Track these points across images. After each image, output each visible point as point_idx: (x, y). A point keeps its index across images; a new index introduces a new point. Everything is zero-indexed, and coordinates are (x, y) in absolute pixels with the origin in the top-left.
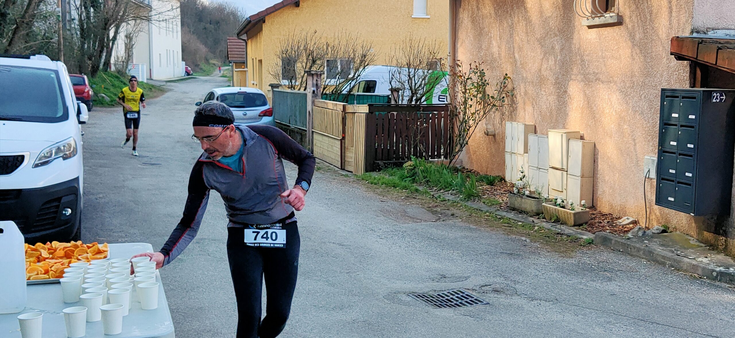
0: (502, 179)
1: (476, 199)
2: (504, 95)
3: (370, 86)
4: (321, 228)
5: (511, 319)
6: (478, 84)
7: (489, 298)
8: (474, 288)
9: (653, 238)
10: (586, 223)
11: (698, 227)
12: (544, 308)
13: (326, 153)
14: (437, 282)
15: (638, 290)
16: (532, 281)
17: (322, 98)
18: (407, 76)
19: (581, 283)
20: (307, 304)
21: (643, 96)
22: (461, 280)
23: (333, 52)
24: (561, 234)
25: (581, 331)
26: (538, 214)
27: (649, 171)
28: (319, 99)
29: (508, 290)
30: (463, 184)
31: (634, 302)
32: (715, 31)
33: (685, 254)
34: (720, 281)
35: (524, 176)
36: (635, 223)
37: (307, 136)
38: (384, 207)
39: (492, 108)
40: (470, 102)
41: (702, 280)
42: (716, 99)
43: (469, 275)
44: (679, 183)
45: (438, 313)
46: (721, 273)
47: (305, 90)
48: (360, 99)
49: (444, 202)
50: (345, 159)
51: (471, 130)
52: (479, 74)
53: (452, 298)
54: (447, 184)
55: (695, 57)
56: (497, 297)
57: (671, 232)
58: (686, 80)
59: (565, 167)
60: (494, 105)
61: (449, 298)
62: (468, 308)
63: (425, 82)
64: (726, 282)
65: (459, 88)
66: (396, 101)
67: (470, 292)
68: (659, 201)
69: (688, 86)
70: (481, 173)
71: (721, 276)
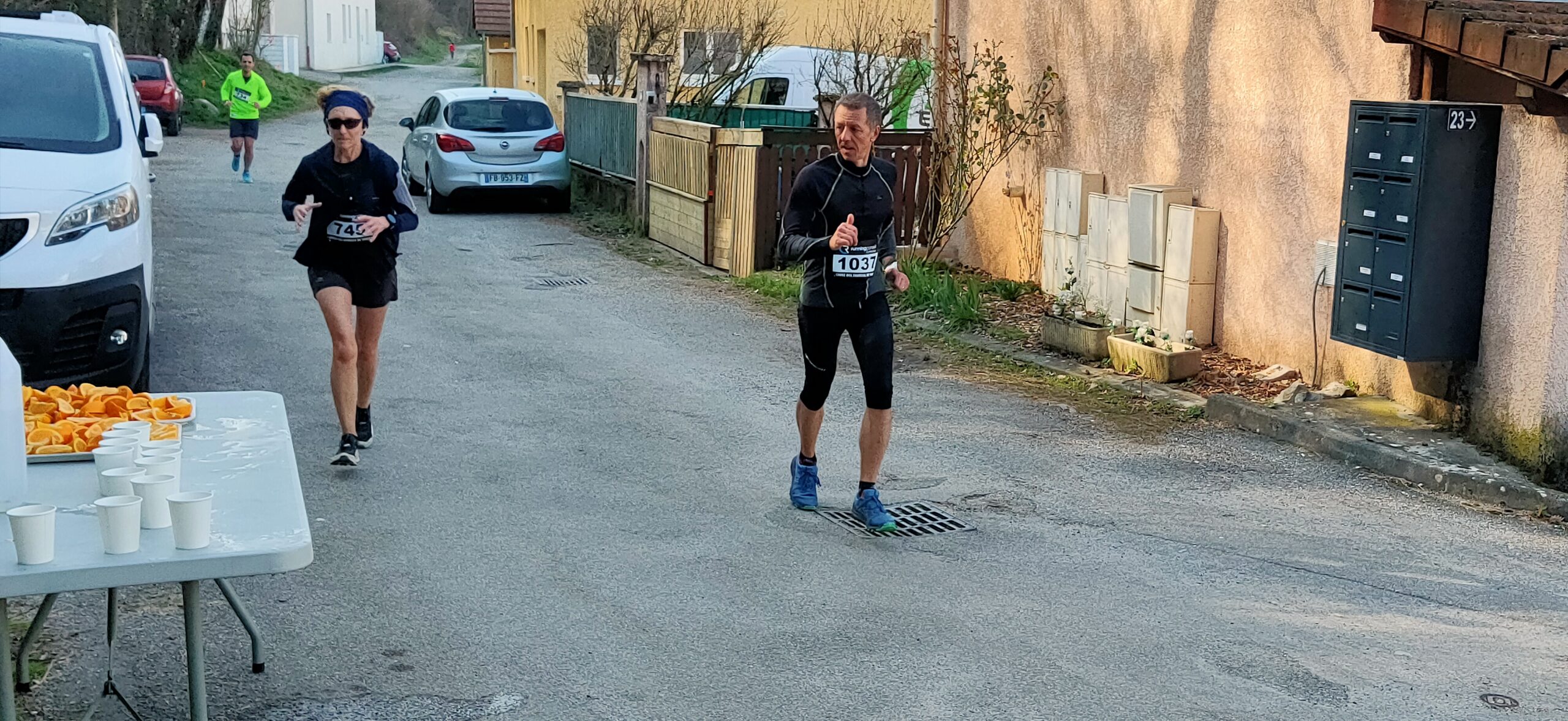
0: (1035, 288)
1: (976, 327)
2: (1044, 112)
3: (775, 90)
4: (651, 381)
5: (1017, 558)
7: (978, 520)
8: (952, 500)
9: (1322, 405)
10: (1194, 377)
11: (1417, 387)
12: (1086, 540)
13: (675, 231)
15: (1281, 507)
16: (1070, 488)
17: (668, 116)
18: (853, 70)
19: (1167, 492)
20: (607, 527)
21: (1318, 117)
22: (927, 484)
23: (695, 13)
24: (1140, 398)
25: (1152, 584)
26: (1098, 358)
27: (1324, 270)
28: (662, 116)
29: (1018, 505)
30: (952, 298)
33: (1385, 439)
34: (1449, 492)
35: (1074, 281)
36: (1293, 376)
37: (637, 193)
38: (786, 343)
39: (1018, 139)
40: (975, 127)
41: (1414, 489)
42: (1456, 124)
43: (944, 475)
44: (1377, 294)
45: (872, 547)
46: (1451, 476)
47: (635, 96)
48: (751, 117)
49: (911, 333)
50: (713, 244)
51: (975, 184)
52: (993, 66)
54: (920, 296)
55: (1419, 35)
56: (995, 519)
57: (1361, 395)
58: (1404, 84)
59: (1159, 263)
60: (1023, 133)
62: (932, 538)
63: (891, 82)
64: (1460, 495)
65: (952, 93)
66: (828, 123)
67: (943, 508)
68: (1339, 331)
69: (1407, 95)
70: (994, 277)
71: (1452, 483)
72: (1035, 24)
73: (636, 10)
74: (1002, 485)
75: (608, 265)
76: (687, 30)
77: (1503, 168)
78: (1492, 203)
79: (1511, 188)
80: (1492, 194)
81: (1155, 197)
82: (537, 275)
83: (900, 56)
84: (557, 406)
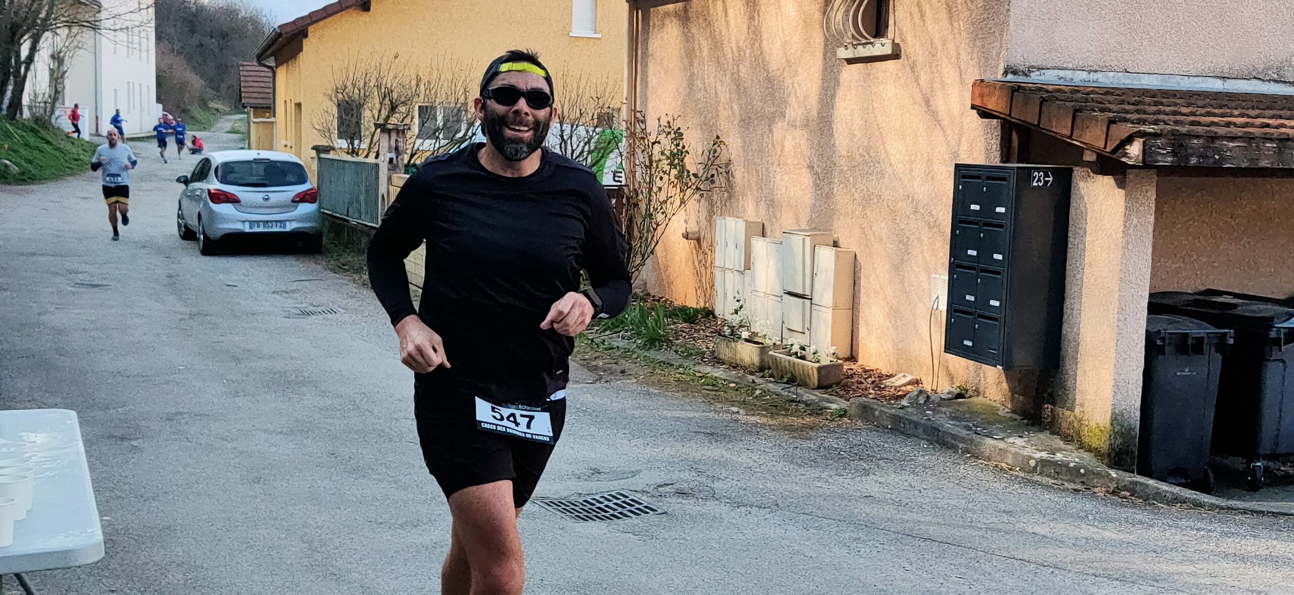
0: (709, 314)
1: (663, 345)
2: (714, 172)
5: (701, 536)
6: (672, 152)
7: (668, 505)
8: (646, 489)
9: (939, 406)
10: (838, 384)
11: (1012, 390)
12: (756, 519)
14: (585, 480)
15: (910, 489)
16: (742, 477)
17: (405, 173)
18: (558, 137)
19: (820, 478)
20: (356, 519)
21: (930, 175)
22: (625, 476)
23: (428, 91)
24: (796, 402)
25: (811, 554)
26: (762, 369)
27: (938, 298)
28: (401, 173)
29: (700, 491)
30: (643, 322)
31: (900, 508)
32: (1042, 72)
33: (990, 432)
34: (1041, 474)
35: (741, 308)
36: (917, 382)
39: (693, 193)
40: (659, 183)
41: (1012, 472)
42: (1037, 182)
43: (639, 467)
44: (980, 316)
45: (581, 530)
46: (1043, 463)
47: (377, 157)
49: (610, 351)
51: (660, 230)
52: (673, 136)
53: (607, 506)
55: (1008, 113)
56: (682, 503)
57: (969, 397)
58: (996, 151)
59: (808, 292)
60: (698, 189)
61: (601, 506)
62: (631, 521)
63: (589, 147)
64: (1049, 476)
65: (641, 157)
67: (639, 495)
68: (953, 345)
69: (998, 159)
70: (676, 303)
71: (1043, 466)
72: (707, 102)
73: (379, 87)
74: (686, 475)
75: (354, 297)
76: (421, 104)
77: (1074, 217)
78: (1067, 245)
79: (1081, 232)
80: (1067, 237)
81: (804, 239)
82: (293, 305)
83: (597, 127)
84: (312, 417)
